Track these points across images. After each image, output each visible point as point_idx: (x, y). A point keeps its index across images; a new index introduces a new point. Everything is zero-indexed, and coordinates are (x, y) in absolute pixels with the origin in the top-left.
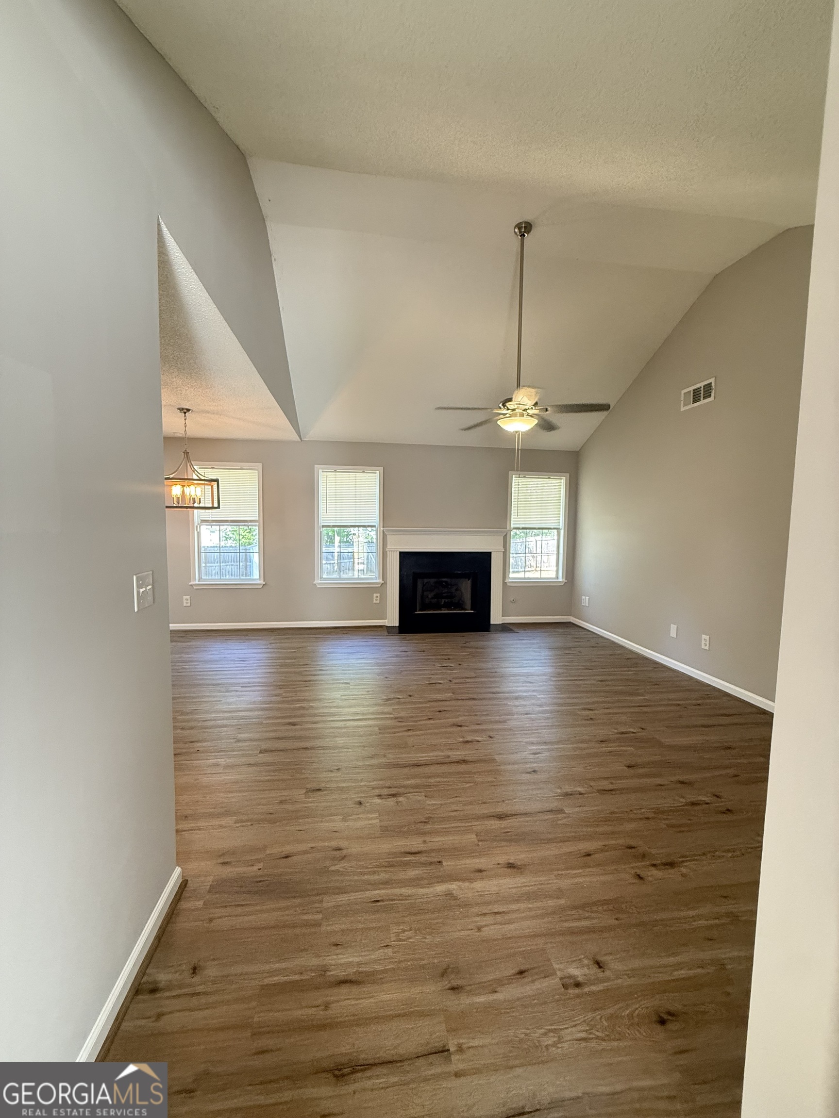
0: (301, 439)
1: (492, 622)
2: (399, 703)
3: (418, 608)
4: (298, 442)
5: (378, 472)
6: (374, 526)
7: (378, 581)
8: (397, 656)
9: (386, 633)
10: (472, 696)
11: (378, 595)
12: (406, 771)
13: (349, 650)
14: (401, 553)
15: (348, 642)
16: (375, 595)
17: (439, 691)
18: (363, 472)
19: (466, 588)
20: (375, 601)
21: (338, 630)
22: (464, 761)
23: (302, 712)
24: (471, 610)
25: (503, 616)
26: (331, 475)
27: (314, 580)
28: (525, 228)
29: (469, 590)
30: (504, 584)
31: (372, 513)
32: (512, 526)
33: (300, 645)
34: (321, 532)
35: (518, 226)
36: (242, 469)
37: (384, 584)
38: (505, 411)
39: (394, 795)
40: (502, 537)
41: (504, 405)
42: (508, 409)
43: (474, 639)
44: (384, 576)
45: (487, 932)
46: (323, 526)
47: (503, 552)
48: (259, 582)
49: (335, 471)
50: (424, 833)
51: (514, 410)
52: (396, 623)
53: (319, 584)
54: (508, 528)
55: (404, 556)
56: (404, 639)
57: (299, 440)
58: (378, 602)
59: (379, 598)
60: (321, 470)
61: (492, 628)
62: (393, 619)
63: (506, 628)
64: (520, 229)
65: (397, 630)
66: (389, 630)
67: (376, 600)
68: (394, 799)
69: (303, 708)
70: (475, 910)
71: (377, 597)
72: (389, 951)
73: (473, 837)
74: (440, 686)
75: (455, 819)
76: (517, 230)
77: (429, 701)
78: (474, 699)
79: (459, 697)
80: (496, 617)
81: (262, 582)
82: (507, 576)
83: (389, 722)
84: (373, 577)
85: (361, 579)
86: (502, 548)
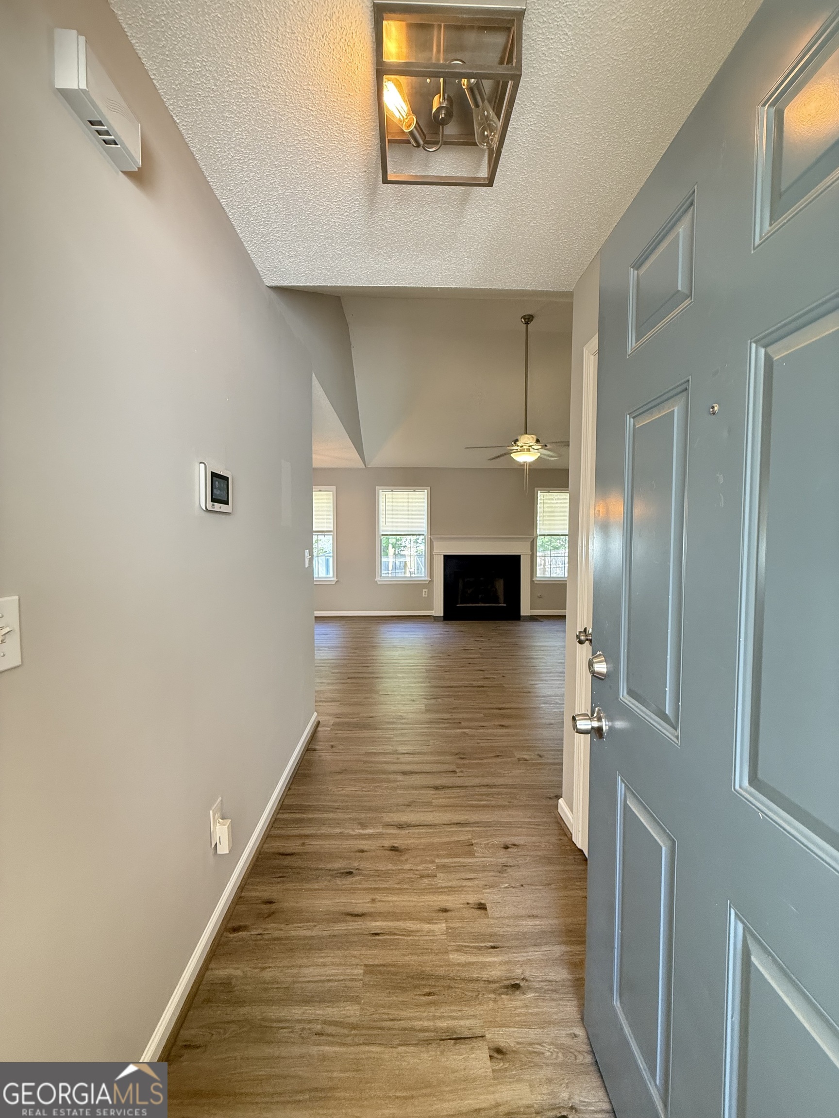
0: (365, 466)
1: (522, 614)
2: (440, 659)
3: (459, 602)
4: (363, 469)
5: (426, 491)
6: (423, 535)
7: (426, 579)
8: (441, 634)
9: (433, 620)
10: (496, 657)
11: (427, 590)
12: (442, 689)
13: (404, 630)
14: (445, 557)
15: (404, 626)
16: (424, 590)
17: (471, 653)
18: (414, 491)
19: (500, 585)
20: (424, 596)
21: (394, 618)
22: (483, 687)
23: (372, 661)
24: (504, 604)
25: (531, 609)
26: (389, 494)
27: (375, 578)
28: (528, 319)
29: (502, 587)
30: (532, 581)
31: (421, 524)
32: (538, 533)
33: (365, 626)
34: (381, 540)
35: (524, 317)
36: (320, 491)
37: (431, 582)
38: (516, 448)
39: (436, 698)
40: (530, 543)
41: (515, 443)
42: (518, 446)
43: (504, 626)
44: (431, 575)
45: (482, 745)
46: (383, 535)
47: (531, 555)
48: (333, 579)
49: (392, 491)
50: (452, 713)
51: (522, 446)
52: (441, 613)
53: (380, 581)
54: (535, 536)
55: (447, 559)
56: (447, 624)
57: (364, 467)
58: (426, 596)
59: (427, 593)
60: (381, 491)
61: (521, 619)
62: (438, 610)
63: (533, 618)
64: (525, 319)
65: (442, 619)
66: (436, 619)
67: (425, 594)
68: (435, 700)
69: (373, 659)
70: (477, 738)
71: (425, 592)
72: (429, 747)
73: (482, 715)
74: (472, 651)
75: (472, 708)
76: (523, 320)
77: (463, 658)
78: (496, 658)
79: (484, 656)
80: (525, 609)
81: (335, 579)
82: (534, 576)
83: (432, 668)
84: (422, 575)
85: (412, 577)
86: (529, 551)
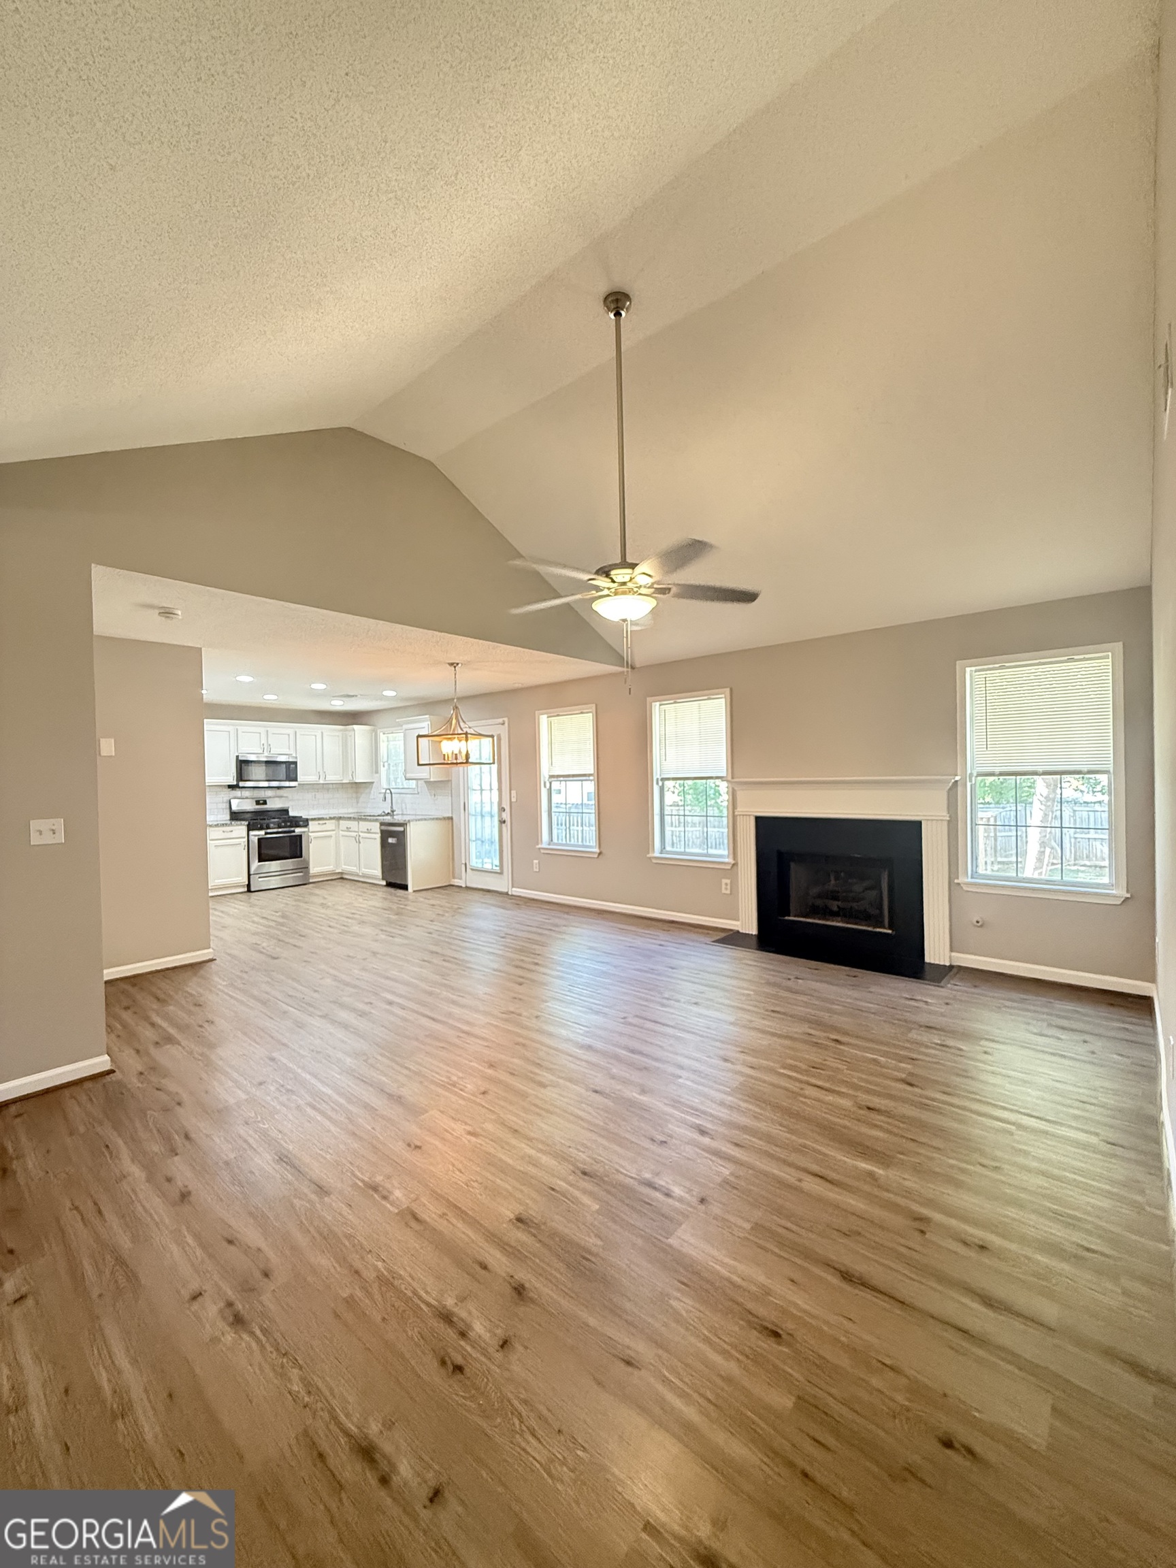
0: (630, 667)
1: (927, 960)
3: (793, 913)
5: (724, 696)
6: (723, 779)
7: (727, 860)
11: (728, 881)
14: (757, 819)
16: (724, 881)
18: (709, 699)
19: (884, 886)
20: (723, 891)
24: (890, 929)
25: (951, 951)
26: (670, 708)
27: (649, 852)
28: (617, 303)
29: (886, 890)
30: (954, 886)
31: (719, 756)
32: (972, 770)
37: (735, 867)
40: (945, 793)
44: (735, 853)
46: (663, 779)
47: (949, 821)
48: (593, 849)
49: (675, 702)
52: (752, 930)
53: (660, 858)
54: (959, 774)
55: (760, 823)
58: (728, 892)
59: (729, 887)
60: (656, 704)
61: (926, 971)
62: (748, 923)
65: (754, 942)
66: (732, 939)
67: (726, 889)
71: (726, 884)
80: (932, 951)
81: (597, 850)
82: (960, 872)
85: (710, 856)
86: (945, 813)
